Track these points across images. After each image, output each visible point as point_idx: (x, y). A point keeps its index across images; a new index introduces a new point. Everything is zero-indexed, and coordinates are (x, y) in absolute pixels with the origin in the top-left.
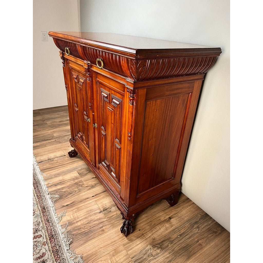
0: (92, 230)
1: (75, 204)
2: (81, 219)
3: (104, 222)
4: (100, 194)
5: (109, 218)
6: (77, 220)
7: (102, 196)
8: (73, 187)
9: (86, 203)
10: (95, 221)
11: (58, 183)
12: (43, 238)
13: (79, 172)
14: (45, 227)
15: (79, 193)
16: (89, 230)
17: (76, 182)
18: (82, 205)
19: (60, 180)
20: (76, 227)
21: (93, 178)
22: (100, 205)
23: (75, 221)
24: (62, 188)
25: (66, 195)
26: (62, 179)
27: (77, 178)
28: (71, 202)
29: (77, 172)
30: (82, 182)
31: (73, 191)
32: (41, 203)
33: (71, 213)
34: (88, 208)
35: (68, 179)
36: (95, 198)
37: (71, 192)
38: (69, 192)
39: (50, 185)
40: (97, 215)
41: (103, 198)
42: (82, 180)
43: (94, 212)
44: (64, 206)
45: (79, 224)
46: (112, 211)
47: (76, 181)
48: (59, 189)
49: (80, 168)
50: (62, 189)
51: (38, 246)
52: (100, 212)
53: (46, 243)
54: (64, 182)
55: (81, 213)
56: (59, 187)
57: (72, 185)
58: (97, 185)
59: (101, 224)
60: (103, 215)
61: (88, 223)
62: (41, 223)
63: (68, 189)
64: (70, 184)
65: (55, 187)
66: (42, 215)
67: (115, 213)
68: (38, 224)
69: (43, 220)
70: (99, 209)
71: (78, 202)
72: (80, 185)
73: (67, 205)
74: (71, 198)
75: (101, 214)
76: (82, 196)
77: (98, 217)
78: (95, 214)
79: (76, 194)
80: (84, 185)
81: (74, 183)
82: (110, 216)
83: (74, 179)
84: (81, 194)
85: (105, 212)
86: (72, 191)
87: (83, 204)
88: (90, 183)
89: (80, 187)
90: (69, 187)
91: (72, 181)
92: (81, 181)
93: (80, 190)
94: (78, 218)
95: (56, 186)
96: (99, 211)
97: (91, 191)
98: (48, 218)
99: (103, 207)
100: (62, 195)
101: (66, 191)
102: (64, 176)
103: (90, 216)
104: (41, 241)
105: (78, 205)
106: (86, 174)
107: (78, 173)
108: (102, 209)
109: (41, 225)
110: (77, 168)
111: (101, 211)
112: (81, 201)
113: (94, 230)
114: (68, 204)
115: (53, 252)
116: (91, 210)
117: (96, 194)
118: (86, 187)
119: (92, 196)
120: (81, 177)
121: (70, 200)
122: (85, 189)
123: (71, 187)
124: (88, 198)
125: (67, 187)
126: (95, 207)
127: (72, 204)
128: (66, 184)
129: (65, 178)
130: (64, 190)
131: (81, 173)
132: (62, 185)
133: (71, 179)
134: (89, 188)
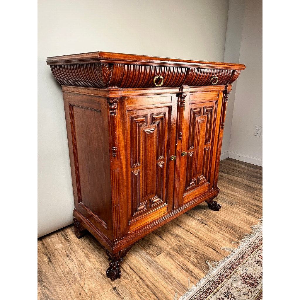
1: (209, 244)
2: (222, 235)
4: (185, 229)
6: (225, 237)
7: (188, 227)
8: (186, 252)
11: (186, 271)
15: (192, 245)
19: (179, 271)
20: (231, 236)
21: (162, 239)
22: (199, 227)
24: (192, 263)
25: (200, 256)
26: (177, 269)
27: (169, 254)
28: (208, 248)
29: (155, 257)
30: (173, 247)
31: (191, 251)
33: (220, 244)
35: (173, 263)
38: (195, 255)
39: (193, 279)
41: (188, 226)
42: (171, 248)
43: (210, 229)
44: (217, 252)
45: (227, 235)
47: (173, 253)
48: (196, 266)
49: (148, 257)
50: (194, 262)
54: (181, 265)
55: (216, 236)
56: (192, 267)
57: (183, 255)
58: (173, 233)
61: (223, 230)
63: (191, 256)
64: (181, 257)
65: (194, 272)
67: (202, 217)
71: (205, 242)
73: (214, 250)
75: (208, 224)
76: (195, 241)
77: (213, 225)
79: (196, 247)
81: (177, 254)
83: (172, 257)
85: (204, 222)
86: (192, 252)
89: (183, 246)
90: (187, 257)
91: (176, 257)
92: (173, 249)
93: (187, 245)
94: (223, 237)
95: (192, 272)
96: (206, 226)
97: (184, 237)
100: (204, 259)
101: (195, 258)
103: (215, 230)
105: (209, 242)
106: (157, 247)
107: (158, 255)
108: (203, 225)
112: (202, 240)
114: (212, 250)
117: (186, 232)
118: (179, 241)
119: (191, 234)
120: (165, 250)
121: (205, 250)
122: (183, 242)
123: (186, 254)
124: (196, 236)
125: (188, 259)
126: (203, 229)
127: (210, 246)
128: (183, 261)
129: (173, 267)
130: (195, 260)
131: (157, 252)
132: (186, 265)
133: (173, 259)
134: (180, 239)
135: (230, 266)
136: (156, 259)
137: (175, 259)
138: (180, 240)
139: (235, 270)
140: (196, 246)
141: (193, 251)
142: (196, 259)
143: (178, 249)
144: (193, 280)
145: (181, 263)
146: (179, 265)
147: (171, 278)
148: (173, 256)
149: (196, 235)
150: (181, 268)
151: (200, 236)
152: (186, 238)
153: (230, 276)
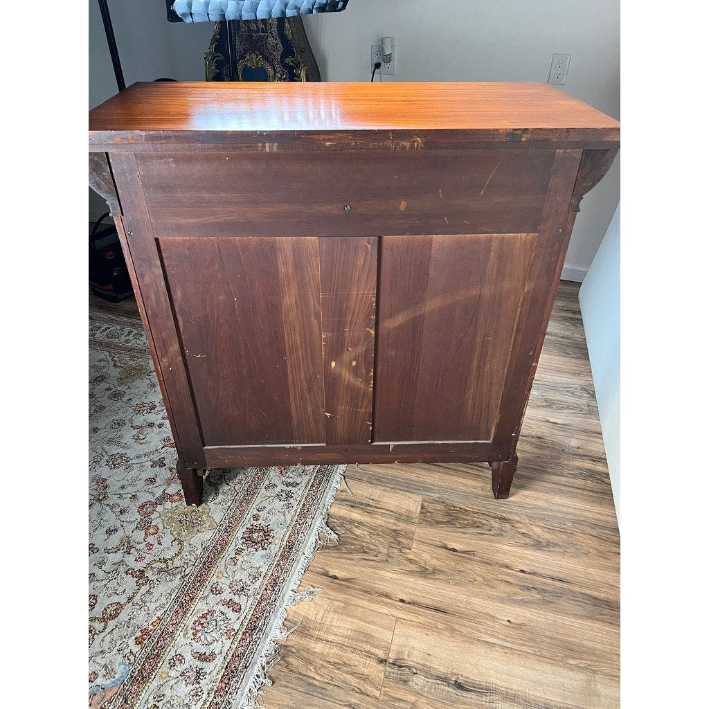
0: (327, 692)
1: (350, 588)
2: (331, 638)
3: (367, 695)
4: (423, 607)
5: (386, 698)
6: (322, 634)
7: (421, 619)
8: (381, 540)
9: (374, 607)
10: (352, 674)
11: (362, 504)
12: (239, 618)
13: (426, 504)
14: (260, 595)
15: (380, 564)
16: (322, 685)
17: (397, 528)
18: (360, 604)
19: (372, 497)
20: (308, 651)
21: (445, 548)
22: (396, 640)
23: (316, 633)
24: (360, 523)
25: (353, 547)
26: (376, 499)
27: (408, 519)
28: (348, 576)
29: (424, 500)
30: (411, 539)
31: (375, 548)
32: (296, 531)
33: (326, 604)
34: (367, 625)
35: (387, 506)
36: (402, 609)
37: (368, 548)
38: (364, 544)
39: (343, 496)
40: (368, 662)
41: (421, 626)
42: (414, 533)
43: (368, 648)
44: (326, 574)
45: (318, 648)
46: (410, 683)
47: (401, 526)
48: (351, 522)
49: (436, 495)
50: (357, 527)
51: (218, 629)
52: (382, 661)
53: (233, 633)
54: (375, 509)
55: (343, 625)
56: (356, 515)
57: (383, 532)
59: (357, 695)
60: (382, 675)
61: (334, 664)
62: (261, 579)
63: (368, 537)
64: (383, 524)
65: (350, 508)
66: (275, 563)
68: (255, 577)
69: (269, 576)
70: (387, 649)
71: (360, 590)
72: (399, 543)
73: (335, 577)
74: (355, 565)
75: (381, 667)
76: (381, 579)
77: (366, 671)
78: (369, 655)
79: (371, 563)
80: (408, 551)
81: (394, 528)
82: (394, 695)
83: (399, 517)
84: (382, 572)
85: (392, 670)
86: (372, 547)
87: (366, 604)
88: (426, 556)
89: (396, 551)
90: (374, 531)
91: (392, 521)
92: (409, 536)
93: (389, 559)
94: (328, 631)
95: (352, 506)
96: (381, 654)
97: (410, 579)
98: (279, 577)
99: (399, 652)
100: (345, 543)
101: (360, 537)
102: (386, 493)
103: (355, 650)
104: (230, 619)
105: (353, 596)
106: (438, 523)
107: (422, 507)
108: (392, 656)
109: (258, 584)
110: (430, 490)
111: (386, 661)
112: (367, 592)
113: (329, 696)
114: (337, 575)
115: (227, 667)
116: (367, 635)
117: (415, 599)
118: (410, 560)
119: (401, 598)
120: (420, 523)
121: (351, 567)
122: (403, 564)
123: (379, 535)
124: (387, 596)
125: (370, 528)
126: (383, 635)
127: (344, 583)
128: (375, 518)
129: (385, 500)
130: (358, 531)
131: (429, 512)
132: (366, 513)
133: (395, 513)
134: (413, 567)
135: (294, 549)
136: (419, 499)
137: (391, 515)
138: (411, 565)
139: (284, 543)
140: (373, 567)
141: (371, 550)
142: (357, 536)
143: (400, 539)
144: (344, 494)
145: (376, 513)
146: (378, 508)
147: (375, 482)
148: (398, 519)
149: (388, 600)
150: (370, 504)
151: (378, 602)
152: (404, 578)
153: (291, 529)
